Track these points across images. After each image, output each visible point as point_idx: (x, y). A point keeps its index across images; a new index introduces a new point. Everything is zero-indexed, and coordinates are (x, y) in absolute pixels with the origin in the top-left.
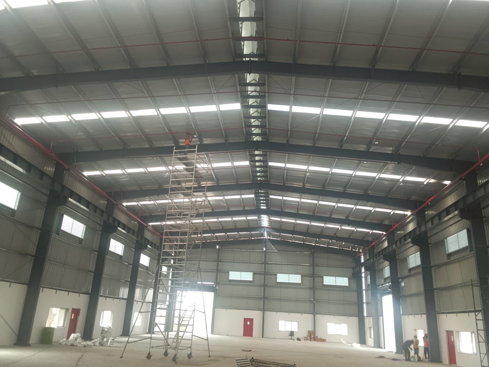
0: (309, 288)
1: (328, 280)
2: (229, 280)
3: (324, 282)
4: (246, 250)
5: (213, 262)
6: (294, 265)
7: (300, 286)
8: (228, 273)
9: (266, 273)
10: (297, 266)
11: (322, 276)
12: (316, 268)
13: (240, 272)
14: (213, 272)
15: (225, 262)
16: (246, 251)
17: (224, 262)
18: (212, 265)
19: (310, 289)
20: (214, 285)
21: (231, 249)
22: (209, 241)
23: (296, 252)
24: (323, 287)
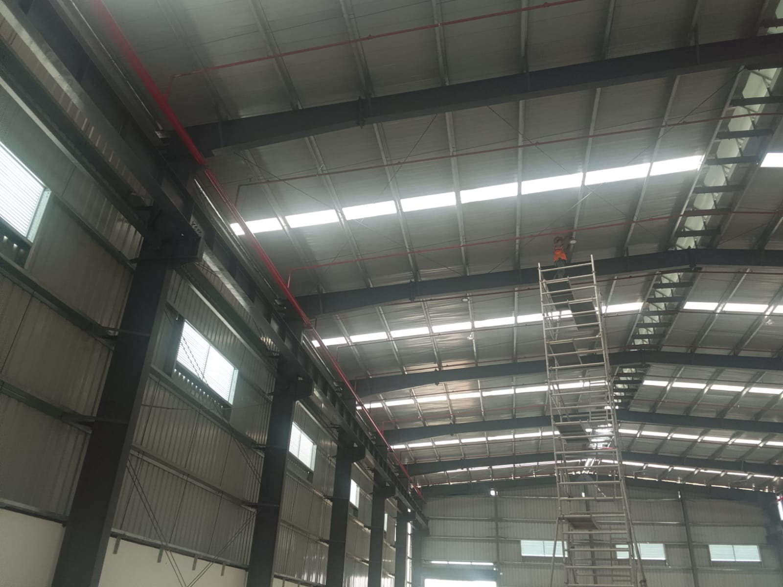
0: (683, 569)
1: (720, 553)
2: (523, 557)
3: (712, 556)
4: (548, 496)
5: (487, 522)
6: (647, 524)
7: (664, 567)
8: (519, 542)
9: (595, 542)
10: (652, 527)
11: (705, 544)
12: (693, 529)
13: (541, 542)
14: (489, 541)
15: (510, 521)
16: (536, 499)
17: (507, 521)
18: (484, 528)
19: (686, 571)
20: (493, 567)
21: (518, 496)
22: (475, 481)
23: (646, 498)
24: (710, 566)
